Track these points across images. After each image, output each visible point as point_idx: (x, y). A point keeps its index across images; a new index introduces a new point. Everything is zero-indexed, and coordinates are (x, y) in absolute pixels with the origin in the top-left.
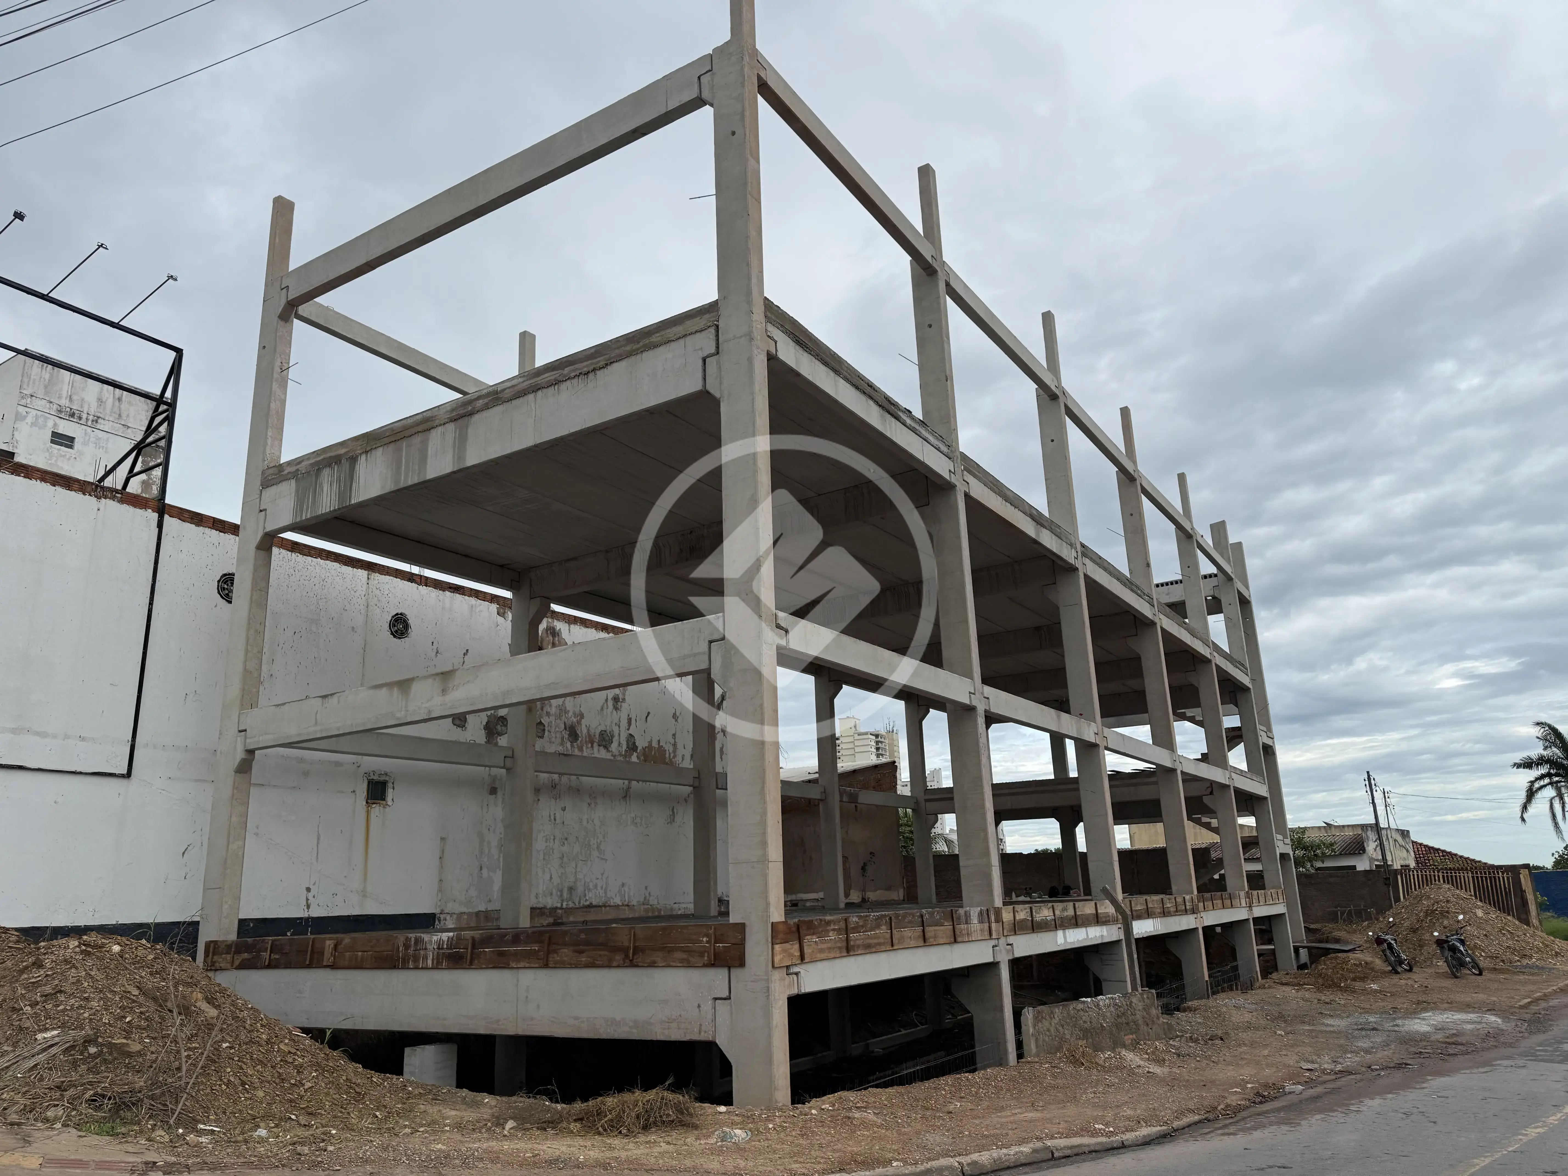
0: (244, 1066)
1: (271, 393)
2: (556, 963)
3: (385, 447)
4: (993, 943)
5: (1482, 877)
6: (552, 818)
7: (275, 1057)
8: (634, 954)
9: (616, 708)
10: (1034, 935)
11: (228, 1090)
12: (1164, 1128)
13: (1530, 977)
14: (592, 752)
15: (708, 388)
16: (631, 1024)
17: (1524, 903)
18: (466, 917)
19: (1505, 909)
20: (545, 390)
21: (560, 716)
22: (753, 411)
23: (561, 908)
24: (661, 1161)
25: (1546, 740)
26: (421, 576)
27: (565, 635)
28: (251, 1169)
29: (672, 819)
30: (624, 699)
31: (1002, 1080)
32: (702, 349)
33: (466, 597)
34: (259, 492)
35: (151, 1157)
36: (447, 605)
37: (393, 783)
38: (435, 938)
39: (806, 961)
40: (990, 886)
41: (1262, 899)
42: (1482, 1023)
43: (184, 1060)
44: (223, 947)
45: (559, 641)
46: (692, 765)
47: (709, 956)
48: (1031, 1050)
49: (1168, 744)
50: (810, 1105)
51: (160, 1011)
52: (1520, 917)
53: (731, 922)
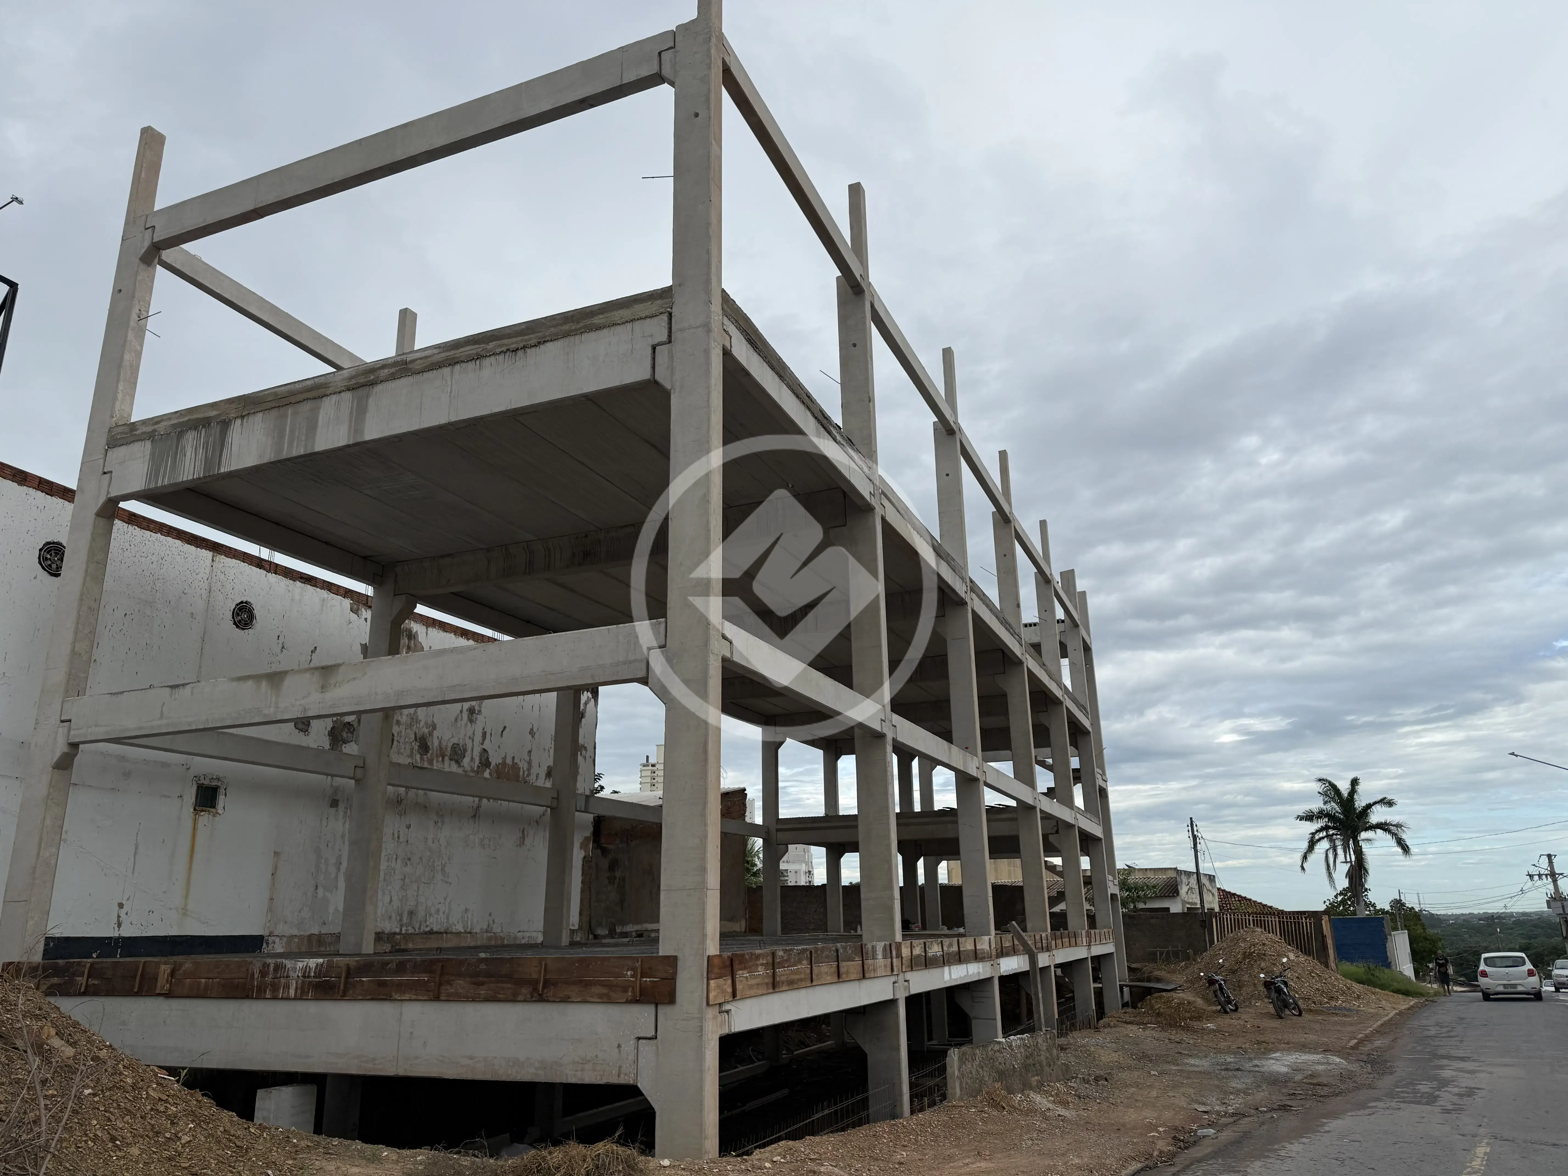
0: (112, 1118)
1: (125, 342)
2: (449, 995)
3: (266, 412)
4: (893, 979)
5: (1287, 922)
6: (396, 836)
7: (144, 1105)
8: (545, 987)
9: (471, 721)
10: (926, 971)
11: (96, 1147)
13: (1343, 1018)
14: (442, 766)
15: (658, 377)
16: (537, 1065)
17: (1325, 948)
18: (296, 940)
19: (1307, 952)
20: (464, 365)
21: (411, 725)
22: (708, 406)
23: (400, 934)
25: (1327, 795)
26: (271, 562)
27: (422, 638)
29: (522, 842)
30: (480, 711)
31: (936, 1126)
32: (652, 336)
33: (318, 590)
34: (103, 451)
36: (297, 597)
37: (225, 790)
38: (300, 965)
39: (738, 997)
40: (892, 919)
41: (1098, 938)
42: (1329, 1064)
43: (43, 1111)
44: (21, 969)
45: (415, 645)
46: (548, 784)
47: (633, 991)
48: (955, 1093)
49: (1031, 782)
50: (757, 1157)
51: (6, 1050)
52: (1323, 960)
53: (660, 954)
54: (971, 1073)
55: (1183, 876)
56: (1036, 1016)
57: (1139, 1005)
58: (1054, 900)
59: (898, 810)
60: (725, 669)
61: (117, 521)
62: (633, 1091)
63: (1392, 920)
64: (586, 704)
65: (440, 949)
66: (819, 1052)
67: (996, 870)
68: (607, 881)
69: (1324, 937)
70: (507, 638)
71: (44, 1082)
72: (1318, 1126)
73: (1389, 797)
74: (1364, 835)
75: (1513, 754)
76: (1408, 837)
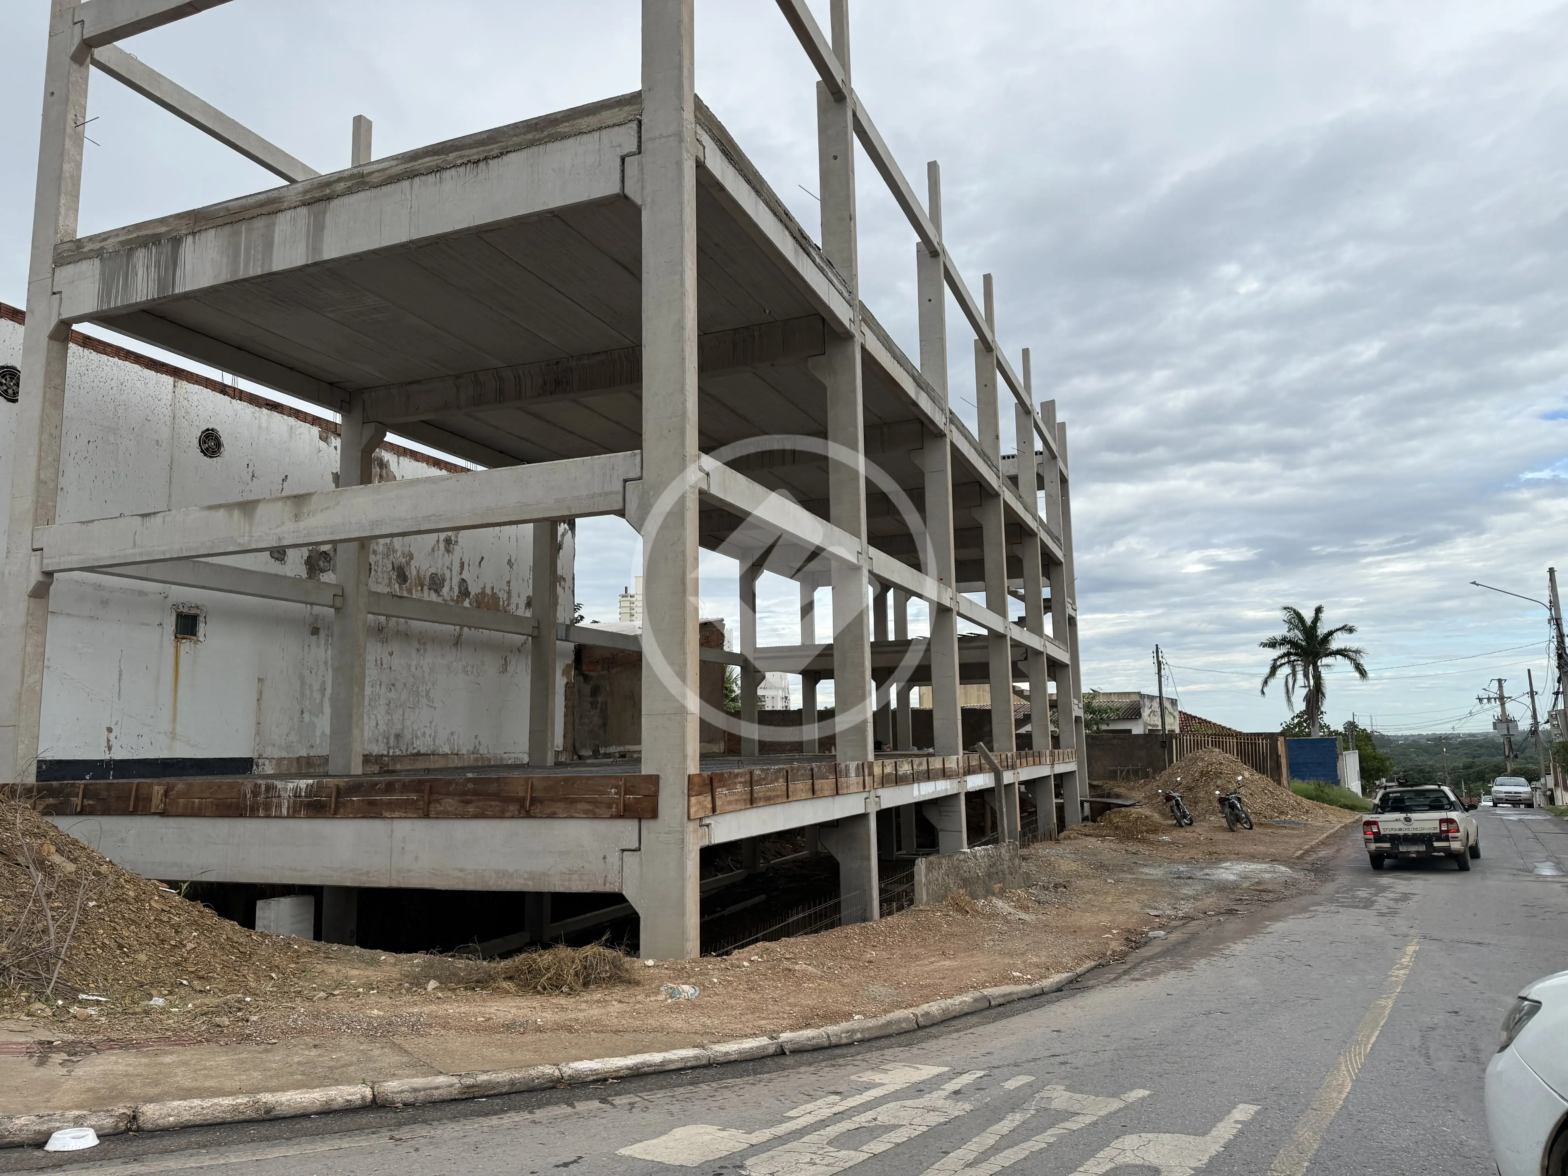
0: (118, 927)
1: (63, 150)
2: (438, 813)
3: (219, 228)
4: (865, 795)
6: (379, 662)
7: (148, 915)
8: (531, 804)
9: (448, 551)
10: (897, 788)
11: (104, 954)
12: (1070, 974)
13: (1292, 831)
14: (421, 595)
15: (628, 191)
16: (526, 876)
17: (1279, 766)
18: (286, 762)
19: (1261, 770)
20: (423, 178)
21: (388, 555)
22: (682, 224)
23: (387, 756)
24: (624, 1022)
25: (1291, 623)
26: (235, 388)
27: (394, 467)
28: (169, 1045)
29: (504, 669)
30: (456, 542)
31: (904, 929)
32: (620, 145)
33: (285, 417)
34: (50, 271)
35: (44, 1035)
36: (264, 425)
37: (205, 618)
38: (290, 785)
39: (718, 813)
40: (865, 740)
41: (1061, 758)
42: (1275, 872)
43: (50, 922)
44: (16, 790)
45: (387, 474)
46: (528, 614)
47: (617, 808)
48: (922, 899)
49: (1002, 611)
50: (736, 957)
51: (9, 866)
52: (1276, 778)
53: (643, 773)
54: (937, 880)
55: (1146, 700)
56: (999, 829)
57: (1099, 819)
58: (1020, 723)
59: (872, 639)
60: (701, 502)
61: (71, 345)
62: (618, 898)
63: (1344, 740)
64: (563, 535)
65: (428, 771)
66: (794, 861)
67: (966, 694)
68: (589, 706)
69: (1278, 756)
70: (480, 468)
71: (49, 895)
72: (1261, 928)
73: (1350, 624)
74: (1325, 661)
75: (1474, 583)
76: (1363, 661)
